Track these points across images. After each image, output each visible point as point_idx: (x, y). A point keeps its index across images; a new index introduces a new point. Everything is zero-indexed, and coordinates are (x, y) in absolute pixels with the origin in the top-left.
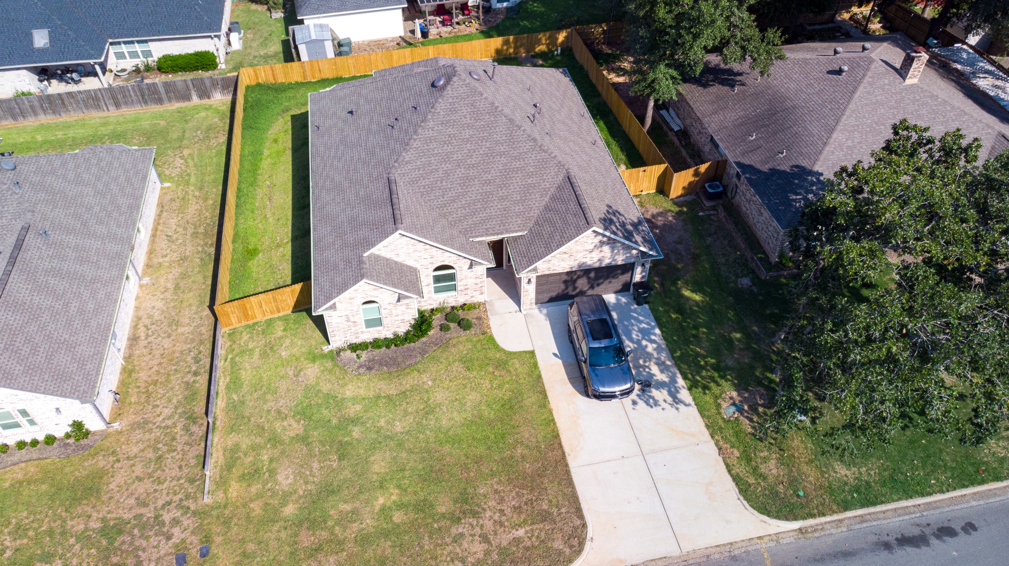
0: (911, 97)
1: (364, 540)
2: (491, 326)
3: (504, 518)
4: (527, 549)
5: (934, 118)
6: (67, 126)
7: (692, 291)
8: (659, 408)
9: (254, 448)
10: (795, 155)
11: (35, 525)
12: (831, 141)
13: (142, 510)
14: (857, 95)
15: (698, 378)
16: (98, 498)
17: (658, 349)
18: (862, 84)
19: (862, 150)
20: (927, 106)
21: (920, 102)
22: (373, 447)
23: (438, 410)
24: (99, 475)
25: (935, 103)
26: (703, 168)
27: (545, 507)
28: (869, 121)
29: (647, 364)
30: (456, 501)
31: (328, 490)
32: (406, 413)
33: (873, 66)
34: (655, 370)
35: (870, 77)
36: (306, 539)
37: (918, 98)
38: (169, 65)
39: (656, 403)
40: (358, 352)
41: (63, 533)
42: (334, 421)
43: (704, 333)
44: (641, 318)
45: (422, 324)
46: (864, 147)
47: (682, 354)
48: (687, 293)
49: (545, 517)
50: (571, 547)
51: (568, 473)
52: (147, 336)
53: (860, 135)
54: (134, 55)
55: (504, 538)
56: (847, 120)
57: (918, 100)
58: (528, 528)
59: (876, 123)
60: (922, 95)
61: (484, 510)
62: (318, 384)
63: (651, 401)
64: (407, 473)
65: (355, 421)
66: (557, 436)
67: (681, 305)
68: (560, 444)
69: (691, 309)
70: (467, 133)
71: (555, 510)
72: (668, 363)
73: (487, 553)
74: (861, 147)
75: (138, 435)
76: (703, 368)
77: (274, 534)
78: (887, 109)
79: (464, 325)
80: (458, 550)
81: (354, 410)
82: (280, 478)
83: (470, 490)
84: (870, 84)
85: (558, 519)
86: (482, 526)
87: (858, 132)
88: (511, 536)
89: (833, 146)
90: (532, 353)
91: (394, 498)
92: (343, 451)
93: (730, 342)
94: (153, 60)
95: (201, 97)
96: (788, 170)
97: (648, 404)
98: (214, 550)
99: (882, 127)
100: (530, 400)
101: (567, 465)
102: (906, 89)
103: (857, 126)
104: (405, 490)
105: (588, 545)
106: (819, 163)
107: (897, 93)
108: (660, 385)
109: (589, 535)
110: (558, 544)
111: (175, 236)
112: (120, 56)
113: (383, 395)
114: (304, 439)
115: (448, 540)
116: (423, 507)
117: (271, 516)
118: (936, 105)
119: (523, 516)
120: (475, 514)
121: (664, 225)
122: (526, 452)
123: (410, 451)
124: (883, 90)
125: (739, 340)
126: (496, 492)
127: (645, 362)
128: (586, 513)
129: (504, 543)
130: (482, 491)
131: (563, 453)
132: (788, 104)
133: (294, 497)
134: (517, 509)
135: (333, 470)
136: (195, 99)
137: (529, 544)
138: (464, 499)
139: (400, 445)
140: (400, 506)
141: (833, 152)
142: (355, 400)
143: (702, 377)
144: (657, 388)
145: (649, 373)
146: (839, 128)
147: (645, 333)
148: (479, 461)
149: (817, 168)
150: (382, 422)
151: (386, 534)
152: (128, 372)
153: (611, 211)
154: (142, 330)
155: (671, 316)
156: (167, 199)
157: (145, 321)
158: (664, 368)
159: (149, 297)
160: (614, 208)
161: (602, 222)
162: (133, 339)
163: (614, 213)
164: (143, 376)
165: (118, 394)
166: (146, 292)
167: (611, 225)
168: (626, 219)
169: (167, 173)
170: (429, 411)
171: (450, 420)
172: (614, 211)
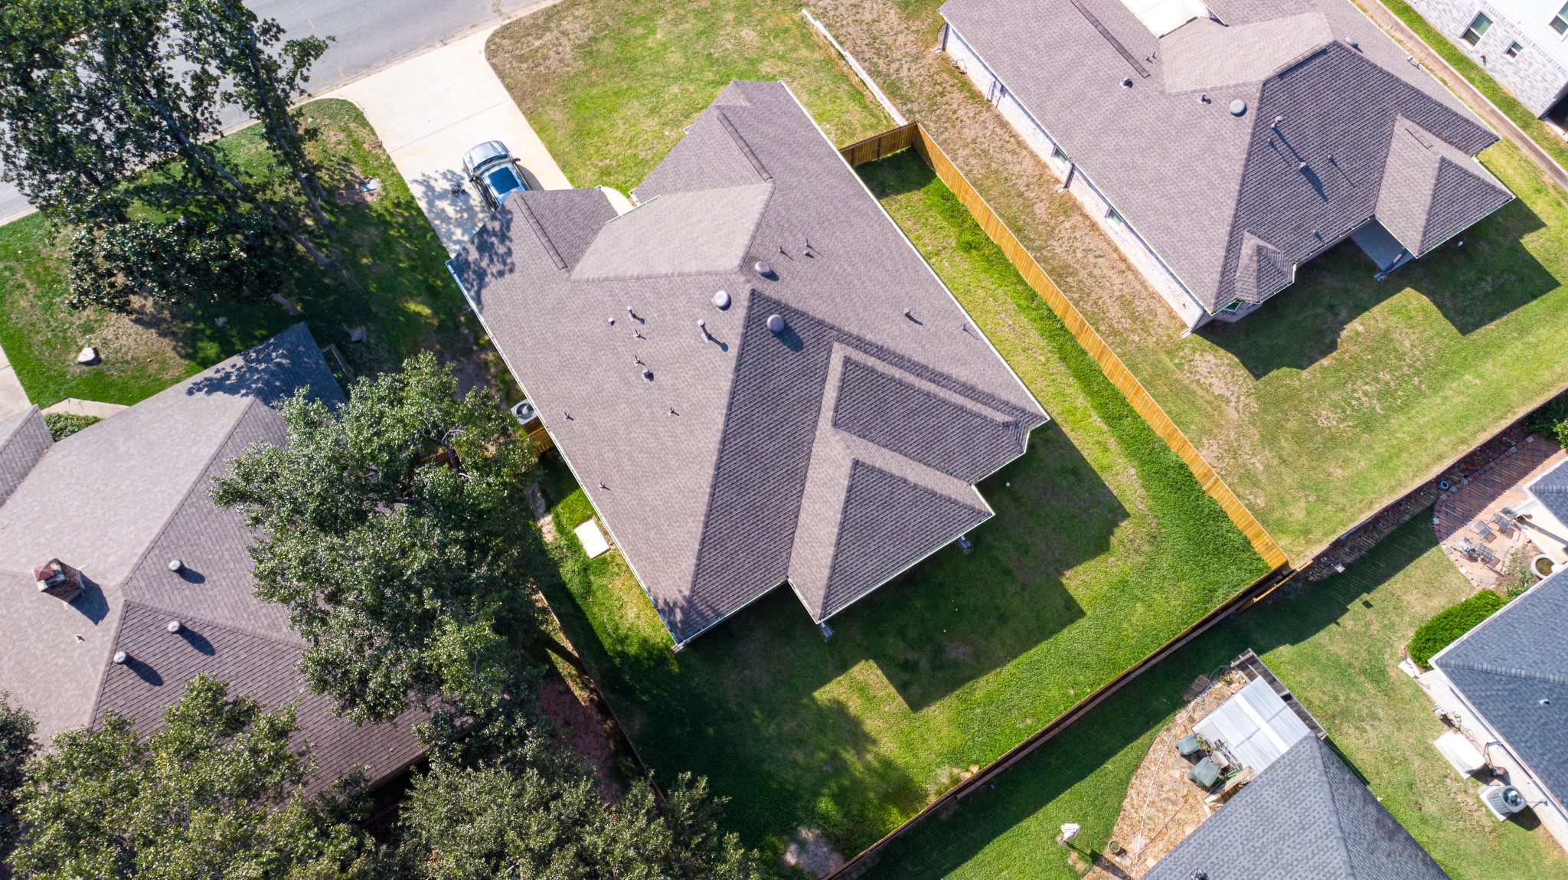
3: (554, 49)
4: (528, 35)
7: (419, 314)
8: (441, 171)
9: (793, 50)
12: (219, 441)
14: (165, 516)
15: (406, 214)
17: (450, 234)
18: (151, 537)
19: (179, 447)
22: (686, 70)
23: (647, 112)
27: (524, 65)
28: (157, 489)
29: (459, 215)
30: (597, 50)
31: (706, 33)
33: (125, 574)
34: (450, 211)
35: (136, 554)
39: (444, 175)
43: (403, 262)
46: (174, 453)
47: (425, 237)
48: (426, 311)
49: (522, 59)
51: (512, 94)
53: (177, 465)
55: (549, 36)
58: (532, 47)
59: (147, 490)
61: (572, 51)
63: (449, 177)
64: (648, 59)
66: (529, 119)
68: (524, 113)
69: (419, 291)
71: (515, 64)
72: (437, 222)
73: (559, 26)
74: (179, 450)
76: (402, 226)
78: (124, 517)
82: (753, 34)
83: (589, 61)
84: (140, 543)
85: (510, 59)
86: (569, 41)
87: (178, 468)
88: (544, 39)
89: (220, 435)
91: (649, 40)
93: (373, 253)
97: (453, 173)
99: (139, 489)
101: (514, 99)
103: (176, 475)
104: (643, 48)
105: (483, 46)
106: (244, 408)
107: (99, 549)
108: (442, 196)
109: (483, 53)
110: (506, 42)
111: (1092, 259)
114: (754, 62)
115: (592, 26)
116: (622, 42)
119: (539, 55)
120: (580, 46)
122: (553, 100)
123: (654, 75)
124: (121, 543)
125: (365, 256)
126: (567, 65)
127: (462, 217)
128: (489, 68)
129: (547, 34)
130: (580, 62)
131: (521, 109)
133: (731, 23)
134: (545, 58)
135: (711, 46)
137: (529, 38)
138: (592, 54)
139: (666, 76)
140: (642, 37)
141: (222, 427)
143: (402, 215)
144: (446, 191)
145: (456, 206)
146: (206, 461)
149: (249, 401)
151: (642, 19)
152: (974, 96)
153: (509, 261)
154: (1006, 137)
155: (442, 281)
156: (1160, 311)
157: (1014, 146)
158: (442, 215)
159: (1037, 173)
160: (507, 276)
161: (509, 217)
162: (1004, 124)
163: (505, 263)
164: (957, 97)
165: (963, 73)
166: (1045, 177)
167: (501, 228)
168: (492, 274)
169: (1209, 357)
170: (653, 109)
171: (632, 108)
172: (506, 266)
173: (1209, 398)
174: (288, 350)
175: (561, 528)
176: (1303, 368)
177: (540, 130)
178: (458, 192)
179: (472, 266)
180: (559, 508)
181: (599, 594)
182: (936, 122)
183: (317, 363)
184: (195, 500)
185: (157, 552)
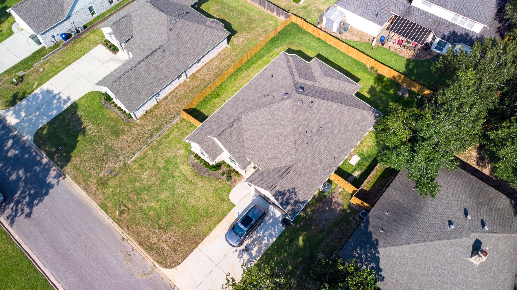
0: (463, 266)
1: (140, 209)
2: (236, 186)
3: (168, 240)
4: (163, 253)
5: (461, 284)
7: (303, 240)
8: (239, 260)
9: (150, 159)
10: (384, 236)
11: (103, 132)
12: (401, 247)
13: (119, 150)
14: (438, 242)
15: (262, 265)
16: (117, 138)
17: (266, 244)
18: (448, 241)
19: (408, 262)
20: (465, 277)
21: (465, 272)
22: (169, 189)
23: (192, 195)
24: (123, 132)
25: (472, 279)
27: (179, 249)
28: (428, 256)
29: (256, 245)
30: (165, 224)
31: (148, 189)
32: (185, 188)
33: (464, 239)
34: (256, 249)
35: (456, 241)
36: (132, 195)
37: (466, 269)
39: (240, 258)
40: (196, 158)
41: (104, 140)
42: (170, 172)
43: (285, 255)
44: (277, 230)
45: (218, 166)
46: (411, 262)
47: (270, 253)
48: (301, 238)
50: (171, 265)
51: (195, 248)
52: (170, 100)
53: (416, 256)
55: (162, 245)
56: (420, 247)
57: (465, 271)
58: (169, 249)
59: (430, 259)
60: (470, 270)
61: (168, 233)
62: (178, 157)
63: (241, 255)
64: (166, 204)
65: (173, 177)
66: (206, 236)
67: (293, 240)
68: (203, 239)
69: (294, 244)
71: (180, 252)
72: (262, 252)
73: (155, 243)
74: (410, 261)
75: (139, 128)
76: (268, 264)
77: (129, 186)
78: (444, 259)
79: (230, 177)
80: (151, 235)
81: (177, 174)
82: (145, 174)
83: (171, 225)
84: (452, 244)
85: (177, 255)
86: (162, 236)
87: (417, 254)
88: (164, 246)
89: (398, 249)
90: (234, 206)
91: (156, 207)
92: (163, 182)
93: (286, 266)
95: (277, 14)
96: (373, 239)
97: (239, 255)
98: (117, 177)
99: (431, 263)
100: (215, 218)
101: (197, 246)
102: (465, 262)
103: (420, 252)
104: (160, 208)
105: (174, 269)
106: (384, 249)
107: (459, 259)
108: (250, 255)
109: (177, 267)
110: (169, 261)
111: (211, 69)
113: (187, 177)
114: (159, 169)
115: (153, 231)
116: (159, 216)
117: (133, 182)
118: (470, 280)
119: (172, 245)
120: (165, 231)
121: (333, 209)
122: (194, 231)
123: (174, 199)
124: (454, 251)
125: (288, 269)
126: (176, 232)
127: (257, 243)
128: (184, 261)
129: (160, 246)
130: (173, 228)
131: (202, 241)
132: (417, 216)
133: (141, 182)
134: (174, 242)
135: (155, 185)
136: (275, 13)
137: (164, 253)
138: (168, 225)
139: (173, 195)
140: (155, 210)
141: (395, 251)
142: (180, 171)
143: (264, 266)
144: (248, 254)
145: (253, 248)
146: (411, 245)
147: (271, 236)
148: (183, 220)
149: (380, 250)
150: (177, 185)
151: (145, 213)
152: (155, 107)
153: (291, 190)
154: (171, 96)
155: (286, 239)
156: (223, 53)
157: (174, 94)
158: (259, 251)
159: (183, 86)
160: (296, 190)
161: (277, 192)
162: (166, 98)
163: (292, 192)
164: (157, 111)
165: (147, 112)
166: (184, 84)
167: (281, 195)
168: (296, 197)
169: (234, 41)
170: (190, 194)
171: (191, 201)
172: (293, 191)
173: (246, 41)
174: (353, 251)
175: (355, 170)
176: (231, 24)
177: (210, 230)
178: (247, 249)
179: (293, 207)
180: (350, 172)
181: (369, 153)
182: (169, 116)
183: (352, 241)
184: (426, 239)
185: (451, 236)
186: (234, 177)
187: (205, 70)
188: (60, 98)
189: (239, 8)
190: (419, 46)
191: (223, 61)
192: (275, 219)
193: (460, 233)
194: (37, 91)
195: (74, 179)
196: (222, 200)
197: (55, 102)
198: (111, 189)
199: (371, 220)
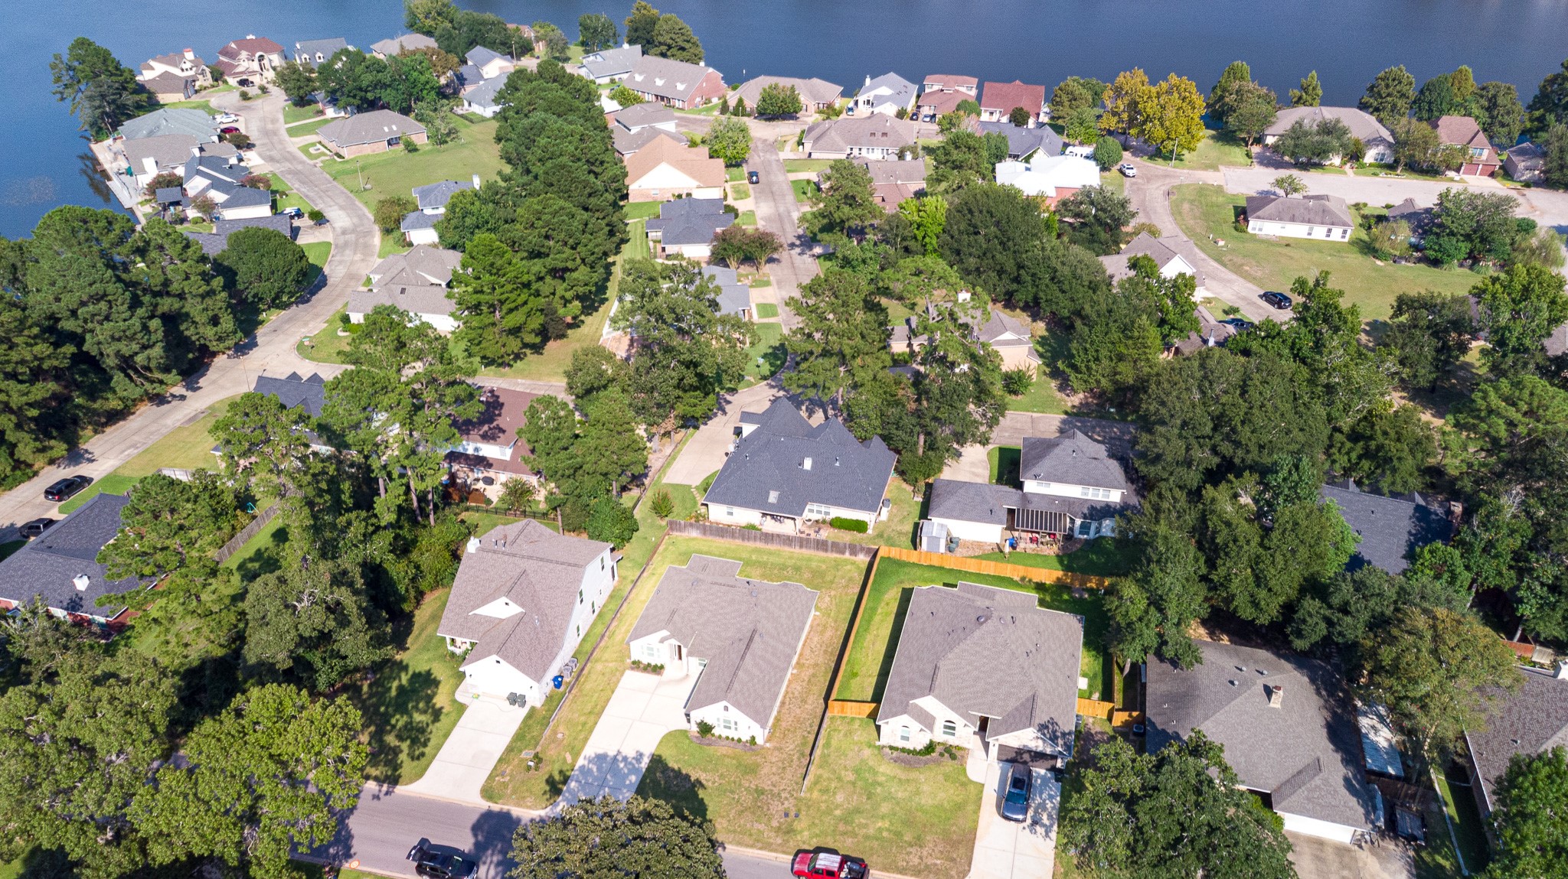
0: (1268, 714)
1: (867, 837)
2: (968, 762)
3: (933, 853)
4: (938, 869)
5: (1278, 733)
6: (770, 553)
8: (1035, 835)
9: (829, 779)
10: (1180, 726)
11: (729, 776)
13: (773, 788)
14: (1233, 703)
16: (756, 775)
17: (1053, 807)
18: (1240, 698)
20: (1276, 724)
21: (1274, 720)
22: (885, 799)
23: (922, 794)
24: (758, 765)
26: (1135, 714)
27: (955, 856)
28: (1234, 721)
29: (1043, 812)
30: (914, 837)
31: (857, 811)
32: (906, 789)
33: (1253, 689)
34: (1045, 817)
35: (1248, 695)
36: (841, 827)
37: (1273, 716)
38: (838, 524)
39: (1035, 832)
40: (892, 750)
41: (740, 784)
42: (870, 780)
44: (1053, 787)
45: (930, 748)
46: (1223, 736)
47: (1065, 814)
49: (953, 860)
50: (959, 876)
51: (973, 847)
52: (789, 704)
53: (1224, 728)
54: (819, 512)
55: (930, 861)
56: (1220, 716)
57: (1272, 718)
58: (943, 861)
59: (1238, 724)
61: (926, 846)
62: (868, 759)
63: (1033, 830)
64: (896, 817)
65: (880, 784)
66: (976, 829)
68: (975, 833)
70: (986, 653)
71: (959, 859)
72: (1054, 816)
73: (920, 863)
75: (776, 753)
77: (827, 819)
78: (1249, 717)
79: (953, 757)
80: (907, 857)
81: (882, 779)
82: (837, 796)
83: (923, 835)
84: (1246, 699)
85: (959, 863)
86: (922, 852)
87: (1223, 725)
88: (933, 861)
90: (983, 785)
91: (886, 825)
92: (870, 795)
94: (828, 518)
95: (851, 553)
97: (1030, 830)
98: (801, 816)
99: (1240, 727)
100: (970, 808)
101: (974, 843)
102: (1267, 709)
103: (1224, 721)
104: (893, 824)
107: (1261, 709)
108: (1044, 825)
110: (953, 873)
112: (811, 511)
113: (898, 776)
114: (854, 784)
115: (905, 852)
116: (898, 834)
117: (829, 812)
118: (1283, 725)
119: (943, 856)
120: (921, 846)
122: (958, 829)
123: (902, 808)
124: (1252, 704)
126: (935, 841)
127: (1041, 810)
128: (973, 865)
129: (929, 863)
130: (928, 838)
131: (975, 837)
132: (1197, 692)
133: (841, 807)
134: (941, 852)
135: (863, 802)
136: (847, 555)
137: (940, 868)
139: (898, 803)
140: (888, 830)
142: (883, 774)
144: (1040, 825)
145: (1041, 816)
147: (1051, 797)
148: (932, 825)
150: (893, 789)
153: (1051, 721)
154: (788, 699)
156: (815, 624)
157: (790, 695)
158: (1050, 818)
159: (794, 682)
160: (1055, 720)
161: (1039, 726)
162: (782, 703)
164: (783, 724)
165: (771, 729)
166: (793, 679)
167: (1045, 729)
168: (1060, 728)
170: (918, 793)
171: (926, 801)
172: (1053, 722)
175: (1091, 693)
177: (976, 822)
178: (1035, 823)
179: (1063, 741)
181: (1095, 670)
182: (805, 724)
184: (1222, 705)
186: (958, 754)
187: (807, 652)
188: (625, 759)
189: (790, 563)
190: (1059, 535)
191: (822, 633)
192: (1043, 778)
193: (1247, 684)
194: (581, 762)
195: (739, 844)
196: (964, 785)
197: (622, 765)
198: (806, 833)
199: (1153, 719)
